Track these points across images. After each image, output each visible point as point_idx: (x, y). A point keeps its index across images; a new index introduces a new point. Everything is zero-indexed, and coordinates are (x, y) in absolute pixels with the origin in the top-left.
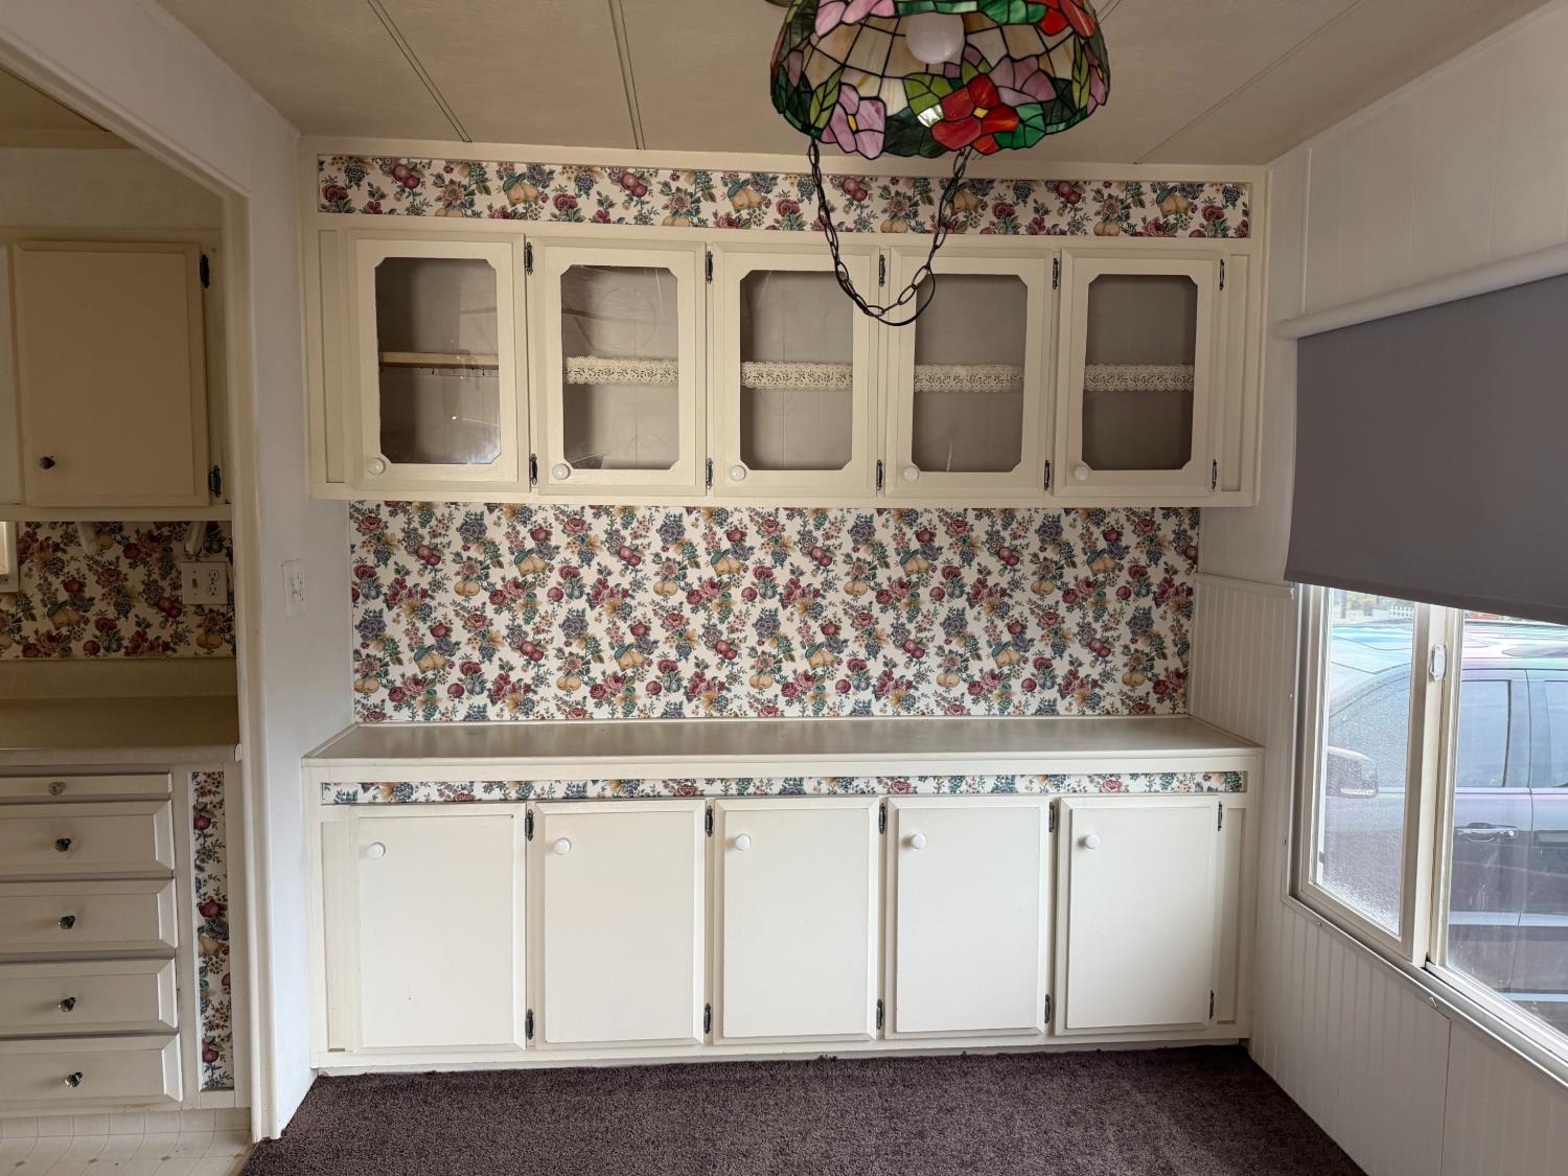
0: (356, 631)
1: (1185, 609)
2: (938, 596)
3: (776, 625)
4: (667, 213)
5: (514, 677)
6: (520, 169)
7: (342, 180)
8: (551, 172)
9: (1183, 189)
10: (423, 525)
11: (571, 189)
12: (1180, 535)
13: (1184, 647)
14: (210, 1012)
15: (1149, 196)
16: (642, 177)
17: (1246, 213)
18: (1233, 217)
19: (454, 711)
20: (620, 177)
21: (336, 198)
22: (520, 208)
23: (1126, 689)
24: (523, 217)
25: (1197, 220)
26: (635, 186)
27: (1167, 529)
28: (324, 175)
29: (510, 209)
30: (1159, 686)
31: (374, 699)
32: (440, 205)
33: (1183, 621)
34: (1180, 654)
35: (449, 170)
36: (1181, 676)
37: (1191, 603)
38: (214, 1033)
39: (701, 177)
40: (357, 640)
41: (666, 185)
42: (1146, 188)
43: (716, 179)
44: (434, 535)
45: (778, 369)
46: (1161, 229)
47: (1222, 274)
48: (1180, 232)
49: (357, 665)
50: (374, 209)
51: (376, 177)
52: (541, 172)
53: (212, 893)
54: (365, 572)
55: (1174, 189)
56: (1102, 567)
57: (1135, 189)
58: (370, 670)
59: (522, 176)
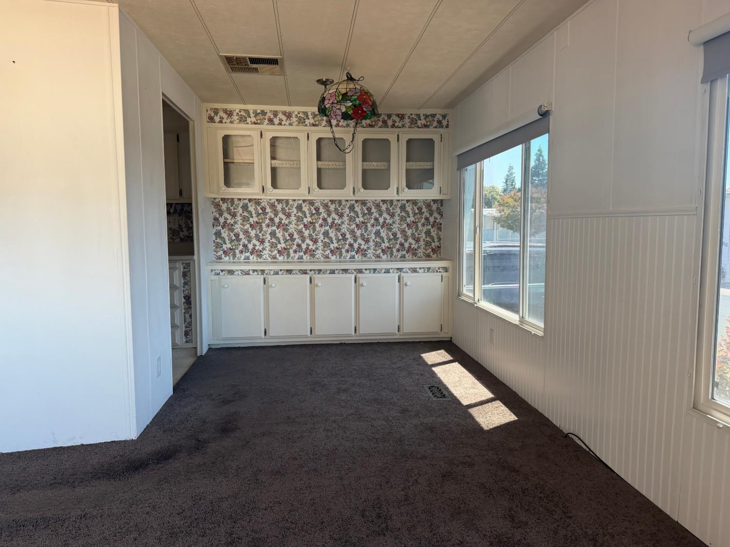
0: (214, 236)
1: (440, 229)
2: (373, 226)
3: (328, 234)
4: (297, 123)
5: (257, 248)
6: (259, 111)
7: (213, 114)
8: (267, 112)
9: (431, 116)
10: (231, 206)
11: (272, 117)
12: (438, 209)
13: (439, 239)
14: (186, 324)
15: (422, 118)
16: (290, 113)
17: (448, 122)
18: (445, 123)
19: (241, 257)
20: (284, 113)
21: (211, 119)
22: (259, 121)
23: (424, 251)
24: (259, 124)
25: (435, 124)
26: (289, 116)
27: (434, 207)
28: (208, 113)
29: (256, 122)
30: (433, 250)
31: (219, 254)
32: (238, 121)
33: (439, 232)
34: (439, 241)
35: (240, 112)
36: (439, 247)
37: (441, 227)
38: (188, 329)
39: (306, 113)
40: (214, 237)
41: (296, 115)
42: (421, 115)
43: (309, 114)
44: (235, 209)
45: (327, 163)
46: (426, 126)
47: (441, 138)
48: (431, 127)
49: (214, 244)
50: (221, 122)
51: (221, 114)
52: (264, 112)
53: (187, 294)
54: (216, 219)
55: (429, 115)
56: (417, 217)
57: (418, 116)
58: (218, 246)
59: (259, 113)
